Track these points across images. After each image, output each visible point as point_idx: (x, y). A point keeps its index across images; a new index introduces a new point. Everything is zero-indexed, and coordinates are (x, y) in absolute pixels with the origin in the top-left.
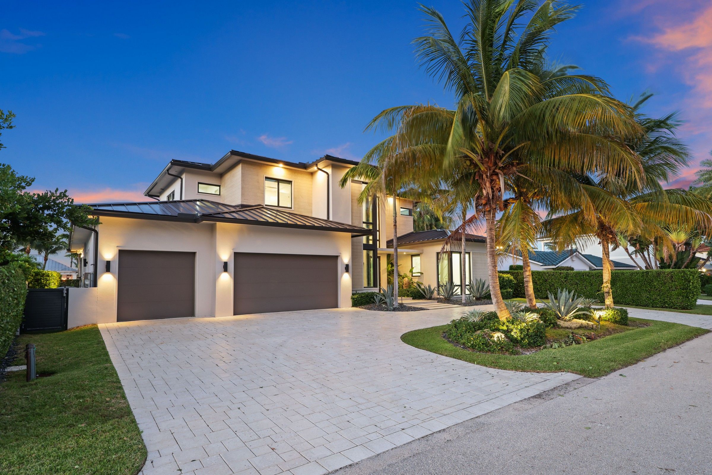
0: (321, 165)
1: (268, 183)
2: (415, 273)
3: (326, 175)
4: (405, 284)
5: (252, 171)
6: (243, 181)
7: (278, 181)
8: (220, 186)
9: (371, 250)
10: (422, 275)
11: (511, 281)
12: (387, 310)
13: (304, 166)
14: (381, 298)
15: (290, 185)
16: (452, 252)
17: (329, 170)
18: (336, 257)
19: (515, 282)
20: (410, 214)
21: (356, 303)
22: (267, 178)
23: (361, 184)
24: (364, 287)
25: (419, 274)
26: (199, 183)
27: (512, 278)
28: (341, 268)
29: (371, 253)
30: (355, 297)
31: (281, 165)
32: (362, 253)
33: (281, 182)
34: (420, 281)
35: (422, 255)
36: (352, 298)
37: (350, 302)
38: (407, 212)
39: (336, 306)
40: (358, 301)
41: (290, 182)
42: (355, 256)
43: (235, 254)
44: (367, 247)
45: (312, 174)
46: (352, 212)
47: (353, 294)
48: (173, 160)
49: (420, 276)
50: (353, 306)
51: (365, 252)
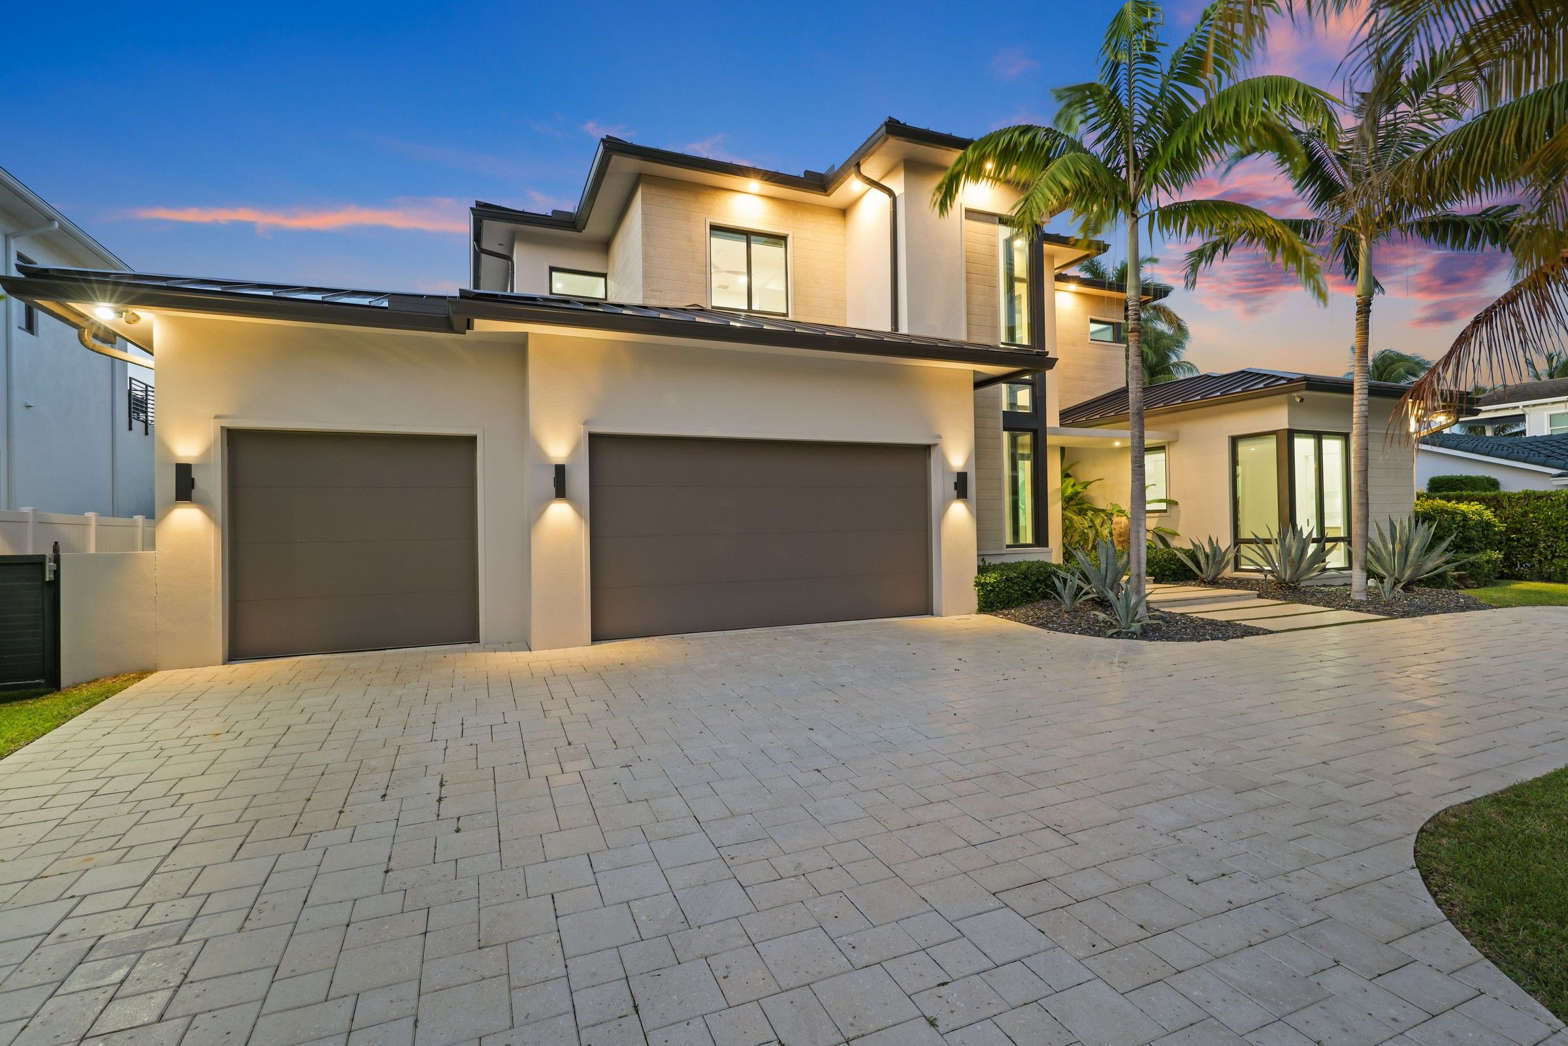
0: (872, 168)
1: (719, 244)
2: (1149, 503)
3: (886, 199)
4: (1120, 535)
5: (671, 208)
6: (646, 234)
7: (748, 235)
8: (604, 276)
9: (1025, 430)
10: (1174, 508)
11: (1488, 525)
12: (1118, 635)
13: (821, 183)
14: (1080, 589)
15: (783, 250)
16: (1291, 434)
17: (897, 184)
18: (925, 450)
19: (1502, 527)
20: (1118, 338)
21: (991, 602)
22: (716, 229)
23: (994, 223)
24: (1008, 546)
25: (1163, 506)
26: (552, 269)
27: (1488, 515)
28: (940, 485)
29: (1026, 439)
30: (991, 578)
31: (754, 185)
32: (1000, 438)
33: (757, 242)
34: (1168, 526)
35: (1173, 451)
36: (978, 584)
37: (972, 597)
38: (1108, 335)
39: (927, 609)
40: (999, 593)
41: (779, 239)
42: (982, 449)
43: (594, 439)
44: (1014, 422)
45: (844, 212)
46: (968, 313)
47: (982, 570)
48: (478, 203)
49: (1165, 511)
50: (981, 610)
51: (1006, 435)
